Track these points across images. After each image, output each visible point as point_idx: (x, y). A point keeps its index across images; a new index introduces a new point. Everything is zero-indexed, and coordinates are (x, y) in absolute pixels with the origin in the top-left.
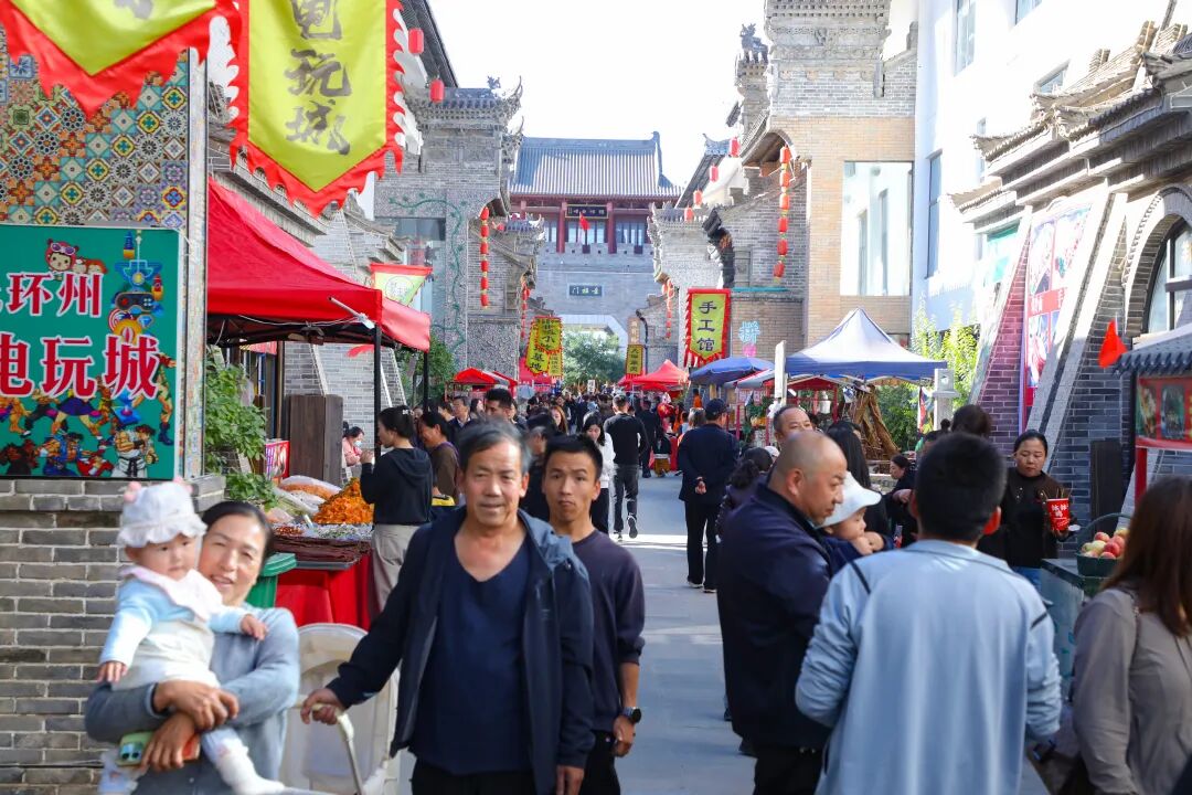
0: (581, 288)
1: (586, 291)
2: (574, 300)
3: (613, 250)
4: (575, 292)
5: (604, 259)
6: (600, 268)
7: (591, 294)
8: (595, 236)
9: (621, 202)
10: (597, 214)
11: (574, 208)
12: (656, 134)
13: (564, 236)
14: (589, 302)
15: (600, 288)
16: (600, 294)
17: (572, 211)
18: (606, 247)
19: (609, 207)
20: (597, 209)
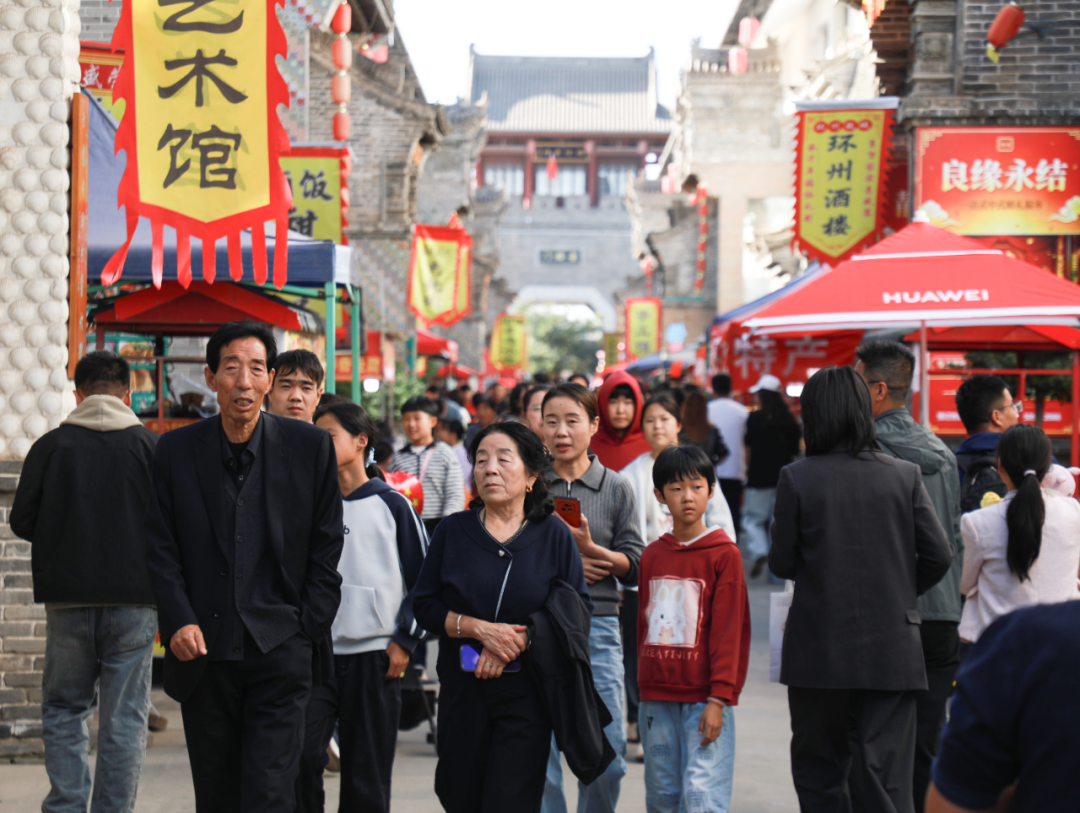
0: (554, 253)
1: (560, 257)
2: (546, 270)
3: (595, 202)
4: (547, 258)
5: (584, 215)
6: (577, 227)
7: (566, 261)
8: (571, 183)
9: (604, 139)
10: (574, 156)
11: (544, 149)
12: (652, 49)
13: (531, 185)
14: (565, 271)
15: (578, 254)
16: (578, 260)
17: (541, 151)
18: (586, 200)
19: (589, 147)
20: (575, 150)
